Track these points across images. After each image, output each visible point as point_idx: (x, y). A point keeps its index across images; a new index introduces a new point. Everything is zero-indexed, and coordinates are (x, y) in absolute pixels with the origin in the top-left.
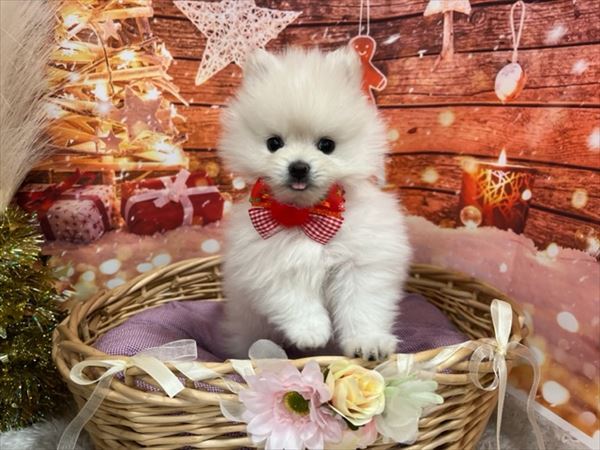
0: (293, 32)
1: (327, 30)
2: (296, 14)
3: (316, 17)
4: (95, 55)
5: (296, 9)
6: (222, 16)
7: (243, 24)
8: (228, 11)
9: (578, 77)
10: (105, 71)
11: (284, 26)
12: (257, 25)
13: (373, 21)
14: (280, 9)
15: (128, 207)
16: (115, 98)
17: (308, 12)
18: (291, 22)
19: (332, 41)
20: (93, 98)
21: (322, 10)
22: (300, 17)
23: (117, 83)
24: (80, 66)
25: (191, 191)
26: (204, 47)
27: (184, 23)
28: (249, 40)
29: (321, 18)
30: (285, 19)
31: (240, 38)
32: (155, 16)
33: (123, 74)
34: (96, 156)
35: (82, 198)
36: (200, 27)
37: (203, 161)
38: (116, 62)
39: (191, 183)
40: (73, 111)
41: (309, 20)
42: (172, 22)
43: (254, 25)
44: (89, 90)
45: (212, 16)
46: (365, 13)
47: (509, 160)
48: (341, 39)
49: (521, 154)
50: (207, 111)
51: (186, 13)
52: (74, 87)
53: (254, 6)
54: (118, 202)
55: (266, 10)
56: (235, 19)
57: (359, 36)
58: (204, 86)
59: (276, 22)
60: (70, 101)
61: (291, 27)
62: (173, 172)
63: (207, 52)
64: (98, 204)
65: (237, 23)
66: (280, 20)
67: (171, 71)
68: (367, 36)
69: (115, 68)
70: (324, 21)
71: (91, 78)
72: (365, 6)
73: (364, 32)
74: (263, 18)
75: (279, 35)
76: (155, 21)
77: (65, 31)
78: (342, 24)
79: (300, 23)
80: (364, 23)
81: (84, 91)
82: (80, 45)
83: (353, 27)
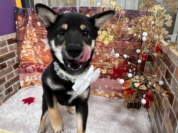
15: (37, 68)
25: (44, 68)
26: (45, 46)
34: (32, 61)
35: (31, 67)
37: (45, 63)
39: (44, 66)
50: (46, 56)
54: (36, 67)
58: (45, 52)
62: (42, 64)
63: (46, 47)
64: (33, 68)
67: (40, 50)
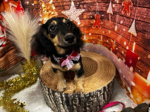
0: (84, 13)
1: (91, 12)
2: (84, 10)
3: (88, 10)
5: (84, 9)
6: (70, 12)
7: (74, 13)
8: (71, 11)
11: (82, 12)
12: (77, 12)
13: (99, 11)
14: (81, 9)
17: (87, 9)
18: (83, 11)
19: (92, 14)
21: (89, 9)
22: (85, 10)
27: (64, 15)
28: (76, 16)
29: (89, 10)
30: (82, 11)
31: (74, 15)
32: (58, 15)
36: (66, 15)
41: (87, 11)
42: (62, 15)
43: (76, 13)
45: (68, 13)
46: (98, 10)
48: (93, 14)
51: (64, 13)
53: (76, 9)
55: (78, 9)
56: (72, 12)
57: (97, 14)
59: (80, 11)
61: (83, 12)
65: (73, 13)
66: (81, 11)
68: (98, 14)
70: (90, 11)
72: (98, 8)
73: (98, 13)
74: (78, 11)
75: (81, 14)
76: (59, 16)
78: (93, 12)
79: (85, 11)
80: (98, 11)
83: (96, 12)
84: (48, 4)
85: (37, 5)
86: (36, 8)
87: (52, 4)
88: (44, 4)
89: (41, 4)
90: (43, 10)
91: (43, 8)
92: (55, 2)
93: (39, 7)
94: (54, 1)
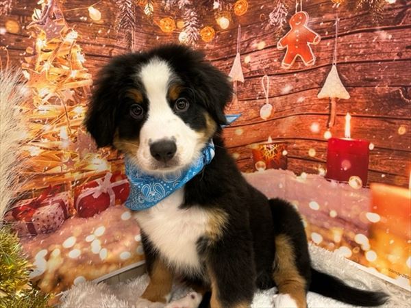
4: (60, 112)
9: (301, 103)
10: (66, 121)
16: (72, 137)
20: (59, 139)
23: (73, 128)
24: (50, 120)
33: (76, 121)
38: (72, 114)
40: (47, 149)
44: (57, 134)
47: (273, 139)
49: (278, 137)
52: (47, 134)
60: (45, 143)
69: (72, 118)
71: (57, 127)
77: (40, 99)
81: (53, 135)
82: (50, 107)
84: (60, 43)
85: (17, 37)
86: (13, 44)
87: (75, 44)
88: (46, 40)
89: (33, 35)
90: (40, 59)
91: (39, 51)
92: (85, 41)
93: (22, 45)
94: (81, 37)
